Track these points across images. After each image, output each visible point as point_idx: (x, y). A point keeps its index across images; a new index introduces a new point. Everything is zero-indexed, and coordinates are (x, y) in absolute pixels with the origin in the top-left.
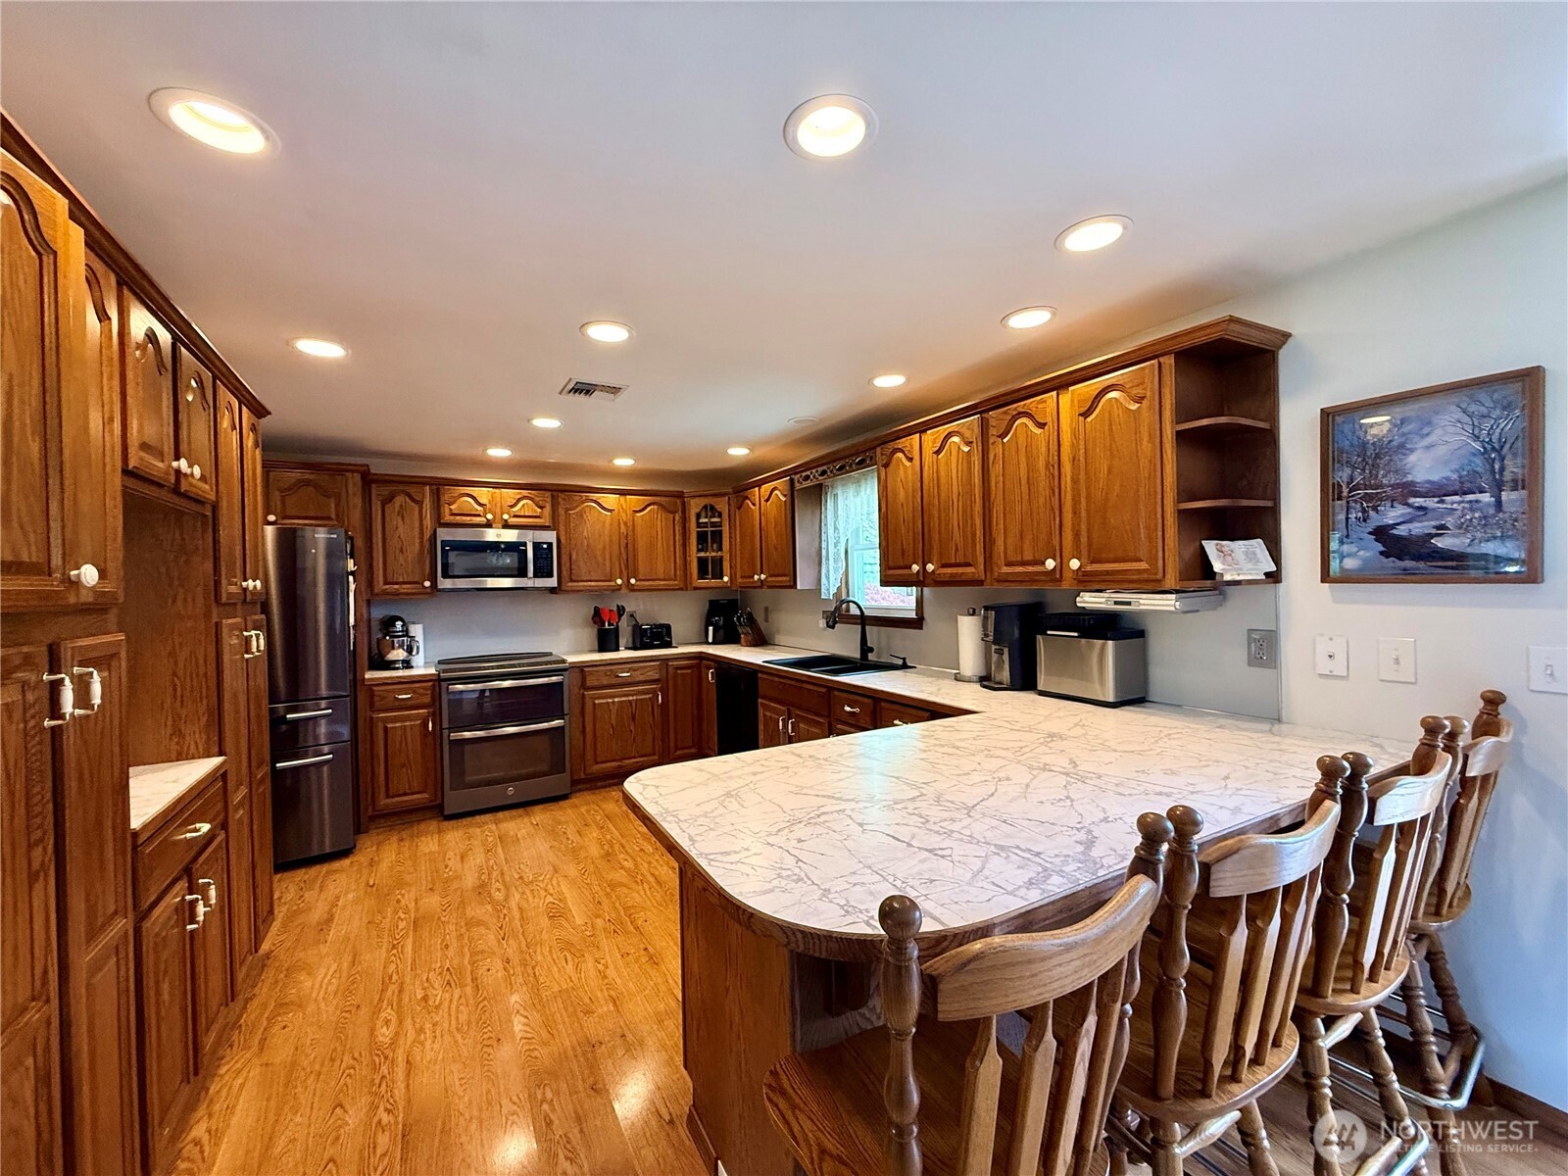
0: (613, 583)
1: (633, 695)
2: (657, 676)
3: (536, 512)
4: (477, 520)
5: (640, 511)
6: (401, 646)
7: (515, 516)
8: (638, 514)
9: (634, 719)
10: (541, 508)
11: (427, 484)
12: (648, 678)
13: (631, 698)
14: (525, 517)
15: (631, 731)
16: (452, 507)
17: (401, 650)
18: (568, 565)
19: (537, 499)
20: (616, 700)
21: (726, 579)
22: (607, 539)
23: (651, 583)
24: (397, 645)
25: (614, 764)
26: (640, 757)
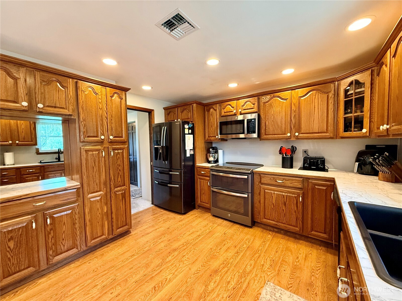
0: (286, 135)
1: (285, 193)
2: (300, 186)
3: (252, 107)
4: (231, 113)
5: (304, 96)
6: (212, 156)
7: (244, 110)
8: (302, 98)
9: (285, 204)
10: (254, 104)
11: (218, 103)
12: (295, 186)
13: (284, 194)
14: (247, 109)
15: (283, 210)
16: (224, 110)
17: (212, 158)
18: (264, 127)
19: (252, 101)
20: (276, 192)
21: (364, 131)
22: (284, 114)
23: (309, 135)
24: (211, 156)
25: (274, 222)
26: (288, 224)
